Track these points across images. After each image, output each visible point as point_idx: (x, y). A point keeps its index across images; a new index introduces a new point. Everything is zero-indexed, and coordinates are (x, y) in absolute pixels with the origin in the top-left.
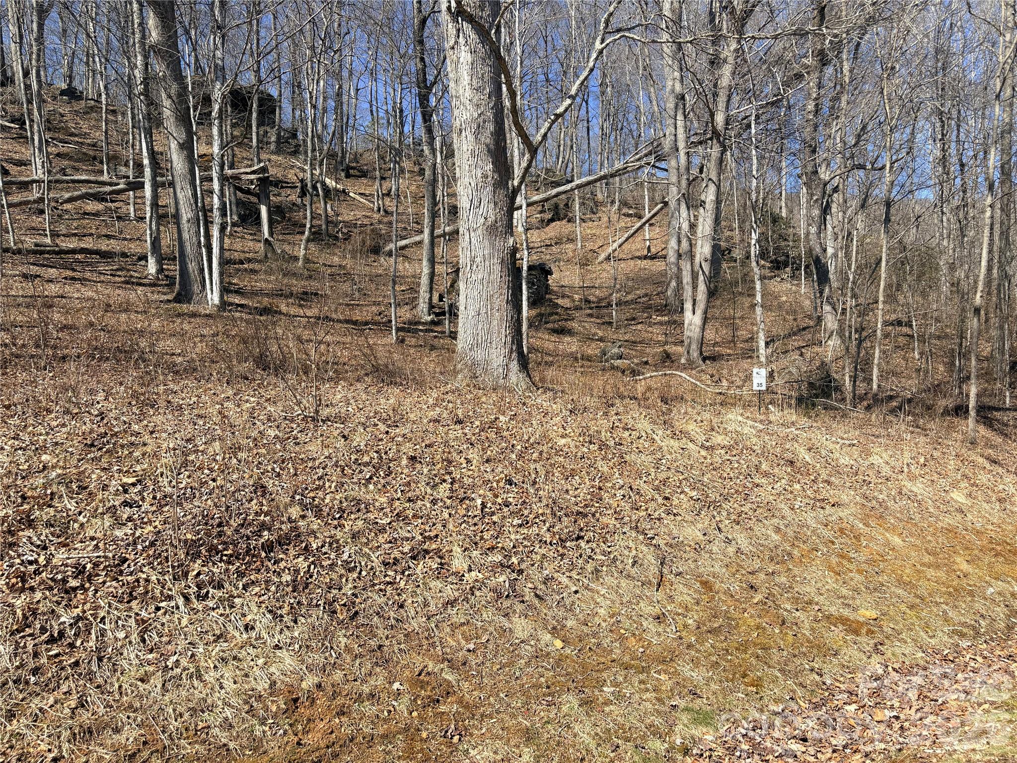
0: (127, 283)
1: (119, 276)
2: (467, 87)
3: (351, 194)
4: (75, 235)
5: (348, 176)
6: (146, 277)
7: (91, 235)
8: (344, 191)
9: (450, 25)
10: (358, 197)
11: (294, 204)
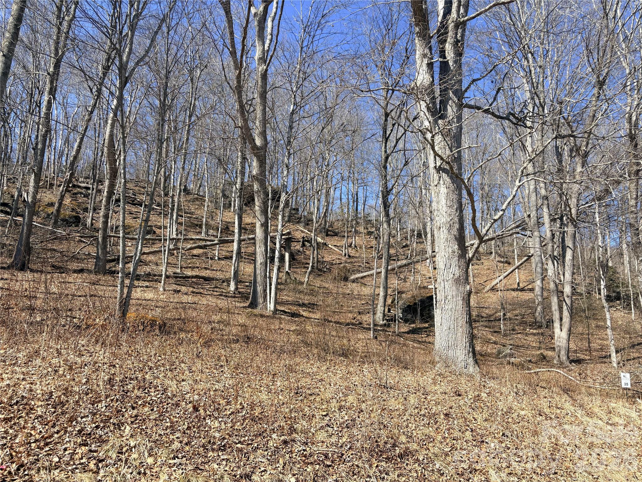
0: (221, 295)
1: (217, 291)
2: (444, 206)
3: (330, 246)
4: (190, 267)
5: (327, 235)
6: (229, 293)
7: (198, 267)
8: (325, 244)
9: (435, 175)
10: (333, 248)
11: (299, 251)
